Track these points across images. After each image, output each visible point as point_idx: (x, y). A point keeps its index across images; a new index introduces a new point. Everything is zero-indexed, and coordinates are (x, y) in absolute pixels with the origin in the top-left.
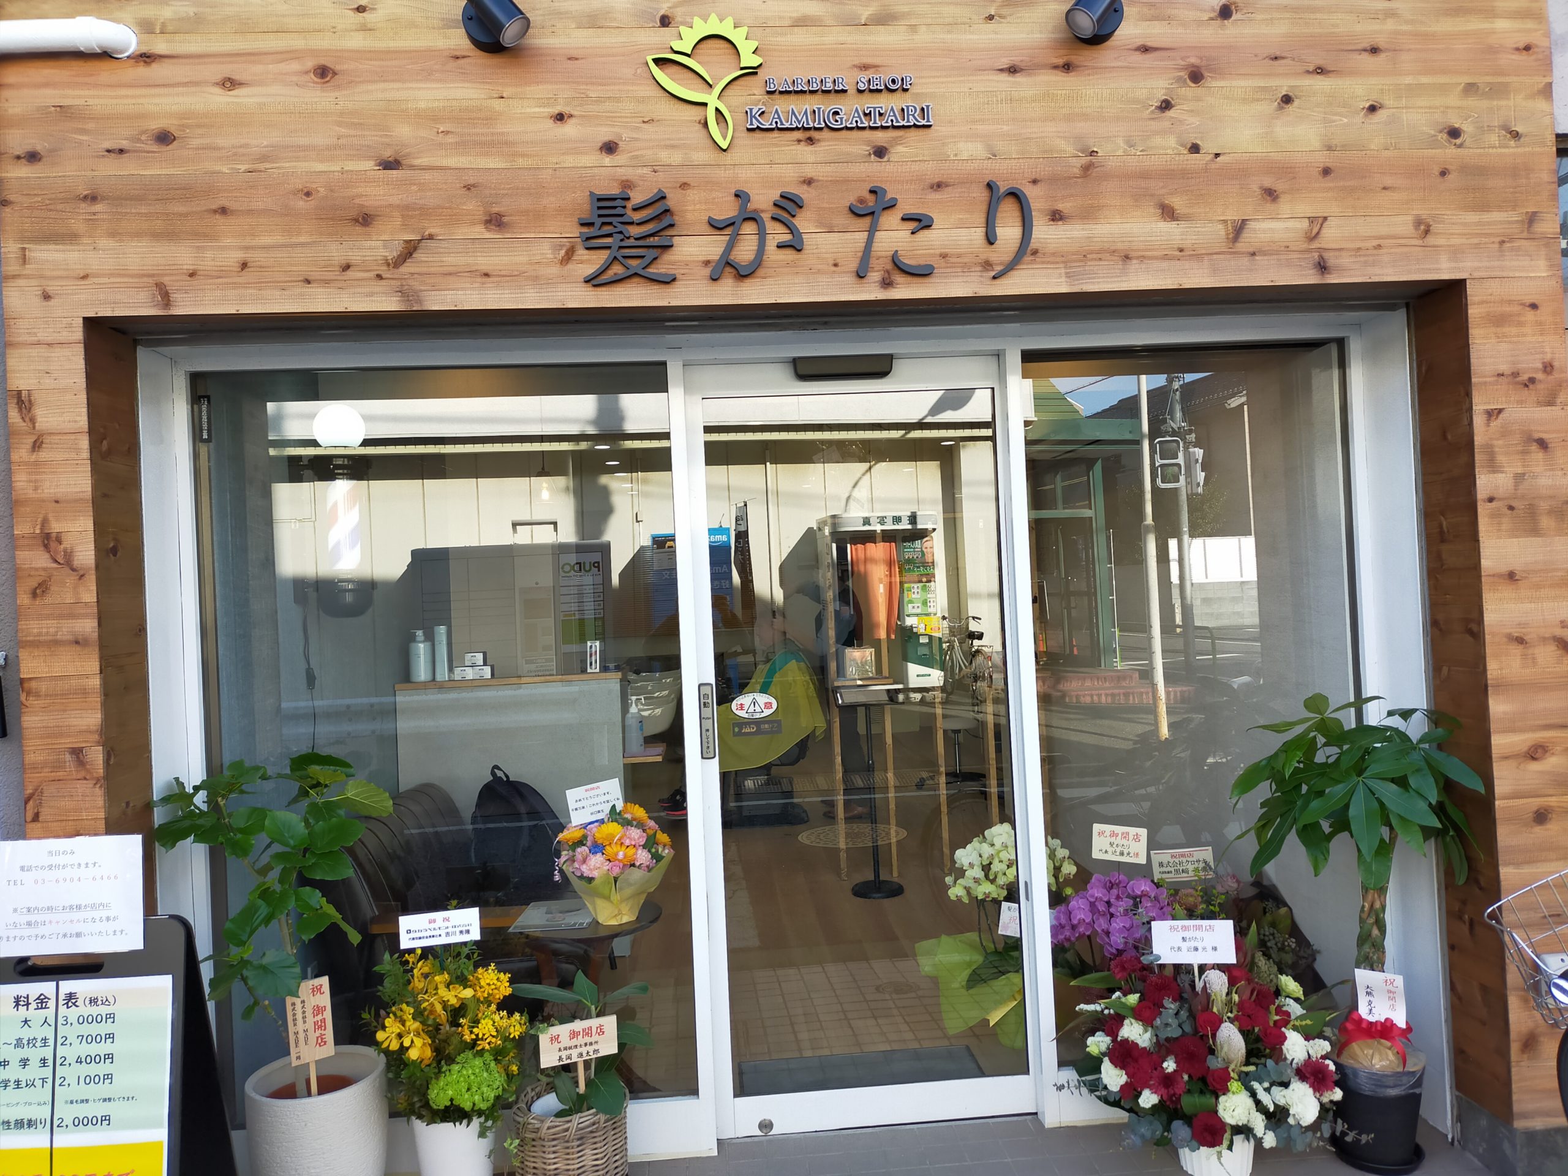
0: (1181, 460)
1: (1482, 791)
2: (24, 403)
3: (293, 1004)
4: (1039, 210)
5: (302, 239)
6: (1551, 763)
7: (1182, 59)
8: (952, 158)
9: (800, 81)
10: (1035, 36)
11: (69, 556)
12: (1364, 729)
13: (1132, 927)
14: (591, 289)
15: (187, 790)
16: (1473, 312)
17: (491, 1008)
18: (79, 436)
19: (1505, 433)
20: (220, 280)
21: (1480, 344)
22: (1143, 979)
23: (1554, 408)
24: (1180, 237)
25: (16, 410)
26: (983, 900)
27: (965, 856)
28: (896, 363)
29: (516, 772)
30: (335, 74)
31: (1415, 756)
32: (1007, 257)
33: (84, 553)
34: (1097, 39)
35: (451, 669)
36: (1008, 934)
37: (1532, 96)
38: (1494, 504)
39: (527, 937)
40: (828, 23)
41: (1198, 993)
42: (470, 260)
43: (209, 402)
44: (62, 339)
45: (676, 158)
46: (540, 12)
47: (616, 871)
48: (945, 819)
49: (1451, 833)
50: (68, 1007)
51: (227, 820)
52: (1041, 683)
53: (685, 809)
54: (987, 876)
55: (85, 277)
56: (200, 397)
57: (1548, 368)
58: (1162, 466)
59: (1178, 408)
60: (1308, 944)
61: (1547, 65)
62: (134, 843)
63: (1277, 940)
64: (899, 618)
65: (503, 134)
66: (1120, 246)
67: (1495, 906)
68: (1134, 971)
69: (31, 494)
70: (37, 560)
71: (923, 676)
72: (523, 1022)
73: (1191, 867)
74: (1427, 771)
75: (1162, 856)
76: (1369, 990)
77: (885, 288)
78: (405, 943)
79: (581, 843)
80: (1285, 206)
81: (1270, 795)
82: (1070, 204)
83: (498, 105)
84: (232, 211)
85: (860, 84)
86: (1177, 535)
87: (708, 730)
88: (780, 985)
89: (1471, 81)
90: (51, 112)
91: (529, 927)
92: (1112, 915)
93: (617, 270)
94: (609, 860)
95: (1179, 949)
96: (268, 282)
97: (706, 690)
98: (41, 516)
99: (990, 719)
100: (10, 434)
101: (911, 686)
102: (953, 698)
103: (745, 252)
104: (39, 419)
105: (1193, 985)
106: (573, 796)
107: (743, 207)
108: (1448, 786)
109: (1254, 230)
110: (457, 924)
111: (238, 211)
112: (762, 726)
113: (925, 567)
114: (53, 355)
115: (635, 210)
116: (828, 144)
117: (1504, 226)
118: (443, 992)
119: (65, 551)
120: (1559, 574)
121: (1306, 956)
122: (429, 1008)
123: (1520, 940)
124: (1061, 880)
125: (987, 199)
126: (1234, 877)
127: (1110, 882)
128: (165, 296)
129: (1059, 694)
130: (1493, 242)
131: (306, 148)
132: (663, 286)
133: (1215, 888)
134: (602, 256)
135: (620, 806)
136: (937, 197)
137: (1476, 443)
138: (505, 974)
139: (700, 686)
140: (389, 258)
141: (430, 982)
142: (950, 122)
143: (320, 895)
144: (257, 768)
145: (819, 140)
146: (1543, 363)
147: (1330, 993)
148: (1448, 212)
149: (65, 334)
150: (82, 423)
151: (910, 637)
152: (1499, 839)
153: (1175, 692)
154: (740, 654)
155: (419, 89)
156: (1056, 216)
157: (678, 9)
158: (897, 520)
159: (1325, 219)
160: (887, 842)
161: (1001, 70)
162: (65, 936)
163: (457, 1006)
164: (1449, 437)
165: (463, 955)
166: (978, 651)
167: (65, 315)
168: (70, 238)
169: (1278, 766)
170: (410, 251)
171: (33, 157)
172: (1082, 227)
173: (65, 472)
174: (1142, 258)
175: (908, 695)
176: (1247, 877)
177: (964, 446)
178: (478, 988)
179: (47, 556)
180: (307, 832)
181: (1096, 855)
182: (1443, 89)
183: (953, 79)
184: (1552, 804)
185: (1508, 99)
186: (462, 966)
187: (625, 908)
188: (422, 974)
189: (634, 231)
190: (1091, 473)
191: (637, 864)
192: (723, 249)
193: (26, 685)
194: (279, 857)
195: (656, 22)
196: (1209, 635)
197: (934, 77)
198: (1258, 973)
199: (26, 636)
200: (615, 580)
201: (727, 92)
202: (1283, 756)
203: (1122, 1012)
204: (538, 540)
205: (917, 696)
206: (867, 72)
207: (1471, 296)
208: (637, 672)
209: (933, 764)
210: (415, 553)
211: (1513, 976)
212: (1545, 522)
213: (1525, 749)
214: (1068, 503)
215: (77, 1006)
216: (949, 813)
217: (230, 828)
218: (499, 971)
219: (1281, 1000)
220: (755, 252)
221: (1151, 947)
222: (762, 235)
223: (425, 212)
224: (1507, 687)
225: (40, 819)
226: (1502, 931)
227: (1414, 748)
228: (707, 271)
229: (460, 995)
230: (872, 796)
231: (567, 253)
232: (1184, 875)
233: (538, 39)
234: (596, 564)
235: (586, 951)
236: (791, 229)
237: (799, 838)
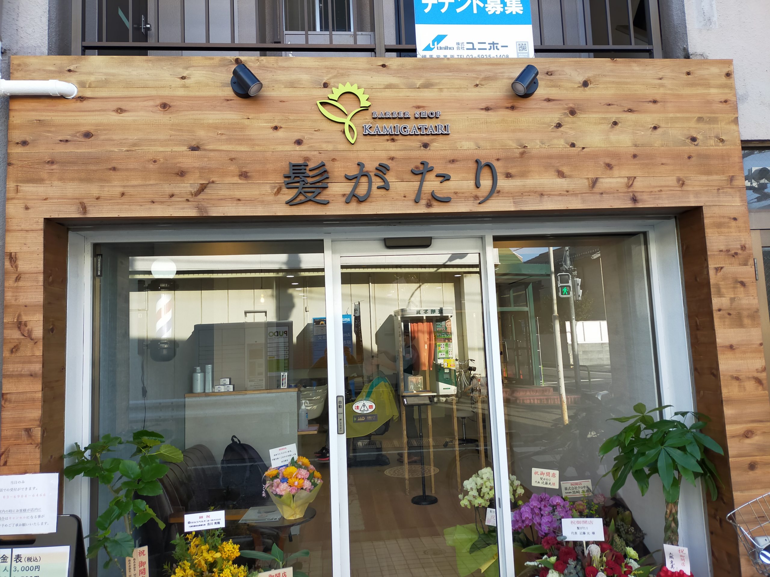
0: (570, 284)
1: (723, 454)
2: (13, 258)
3: (130, 561)
4: (500, 173)
5: (151, 182)
6: (756, 439)
7: (566, 104)
8: (459, 148)
9: (388, 113)
10: (498, 94)
11: (30, 333)
12: (663, 422)
13: (552, 521)
14: (289, 207)
15: (81, 449)
16: (707, 221)
17: (229, 563)
18: (38, 275)
19: (724, 278)
20: (111, 201)
21: (711, 236)
22: (558, 549)
23: (747, 267)
24: (566, 186)
25: (9, 262)
26: (478, 507)
27: (469, 484)
28: (433, 241)
29: (244, 439)
30: (170, 107)
31: (689, 436)
32: (486, 194)
33: (37, 331)
34: (527, 95)
35: (213, 386)
36: (490, 524)
37: (729, 123)
38: (721, 312)
39: (248, 525)
40: (402, 87)
41: (585, 556)
42: (232, 193)
43: (102, 257)
44: (33, 228)
45: (330, 147)
46: (268, 80)
47: (294, 491)
48: (458, 463)
49: (708, 475)
50: (17, 562)
51: (100, 465)
52: (505, 393)
53: (329, 457)
54: (479, 495)
55: (46, 199)
56: (98, 255)
57: (743, 248)
58: (561, 287)
59: (568, 259)
60: (640, 531)
61: (735, 109)
62: (55, 477)
63: (625, 528)
64: (434, 360)
65: (249, 135)
66: (539, 189)
67: (732, 513)
68: (554, 544)
69: (13, 302)
70: (14, 335)
71: (446, 389)
72: (245, 570)
73: (581, 490)
74: (695, 443)
75: (567, 484)
76: (671, 555)
77: (428, 208)
78: (187, 529)
79: (276, 477)
80: (616, 172)
81: (619, 454)
82: (515, 170)
83: (247, 122)
84: (118, 169)
85: (416, 115)
86: (570, 320)
87: (341, 419)
88: (375, 550)
89: (700, 116)
90: (34, 123)
91: (249, 520)
92: (542, 515)
93: (301, 198)
94: (290, 486)
95: (576, 533)
96: (134, 202)
97: (340, 399)
98: (18, 313)
99: (480, 411)
100: (5, 273)
101: (441, 394)
102: (461, 400)
103: (362, 190)
104: (19, 266)
105: (583, 552)
106: (273, 452)
107: (361, 170)
108: (706, 451)
109: (602, 182)
110: (214, 519)
111: (121, 169)
112: (368, 417)
113: (447, 335)
114: (28, 236)
115: (310, 170)
116: (401, 142)
117: (719, 182)
118: (205, 554)
119: (28, 330)
120: (754, 346)
121: (639, 536)
122: (198, 563)
123: (744, 530)
124: (517, 497)
125: (476, 167)
126: (602, 495)
127: (541, 498)
128: (84, 209)
129: (514, 398)
130: (714, 189)
131: (155, 140)
132: (323, 206)
133: (593, 501)
134: (294, 192)
135: (296, 457)
136: (452, 166)
137: (711, 283)
138: (237, 545)
139: (337, 397)
140: (193, 191)
141: (199, 549)
142: (458, 132)
143: (146, 503)
144: (117, 438)
145: (397, 140)
146: (741, 245)
147: (652, 556)
148: (692, 175)
149: (35, 226)
150: (40, 268)
151: (440, 370)
152: (732, 477)
153: (571, 398)
154: (356, 377)
155: (209, 114)
156: (508, 176)
157: (332, 80)
158: (433, 311)
159: (635, 178)
160: (429, 475)
161: (482, 109)
162: (17, 525)
163: (212, 562)
164: (698, 280)
165: (216, 535)
166: (473, 377)
167: (35, 217)
168: (40, 181)
169: (622, 439)
170: (203, 188)
171: (24, 143)
172: (520, 180)
173: (30, 292)
174: (549, 195)
175: (439, 398)
176: (609, 495)
177: (465, 276)
178: (223, 552)
179: (19, 332)
180: (140, 471)
181: (534, 484)
182: (688, 119)
183: (459, 113)
184: (757, 460)
185: (718, 124)
186: (215, 541)
187: (298, 511)
188: (195, 545)
189: (310, 180)
190: (527, 290)
191: (305, 488)
192: (351, 189)
193: (5, 397)
194: (125, 484)
195: (321, 86)
196: (586, 369)
197: (450, 112)
198: (616, 545)
199: (6, 372)
200: (295, 340)
201: (355, 118)
202: (624, 435)
203: (548, 566)
204: (257, 320)
205: (444, 399)
206: (419, 110)
207: (705, 214)
208: (305, 387)
209: (452, 434)
210: (196, 327)
211: (742, 549)
212: (746, 321)
213: (743, 432)
214: (516, 304)
215: (21, 562)
216: (460, 460)
217: (102, 469)
218: (234, 544)
219: (627, 560)
220: (367, 191)
221: (562, 532)
222: (370, 183)
223: (211, 171)
224: (733, 401)
225: (7, 464)
226: (736, 526)
227: (688, 431)
228: (344, 199)
229: (214, 556)
230: (422, 451)
231: (278, 190)
232: (578, 494)
233: (267, 92)
234: (286, 332)
235: (278, 533)
236: (384, 180)
237: (385, 473)
